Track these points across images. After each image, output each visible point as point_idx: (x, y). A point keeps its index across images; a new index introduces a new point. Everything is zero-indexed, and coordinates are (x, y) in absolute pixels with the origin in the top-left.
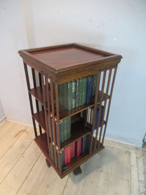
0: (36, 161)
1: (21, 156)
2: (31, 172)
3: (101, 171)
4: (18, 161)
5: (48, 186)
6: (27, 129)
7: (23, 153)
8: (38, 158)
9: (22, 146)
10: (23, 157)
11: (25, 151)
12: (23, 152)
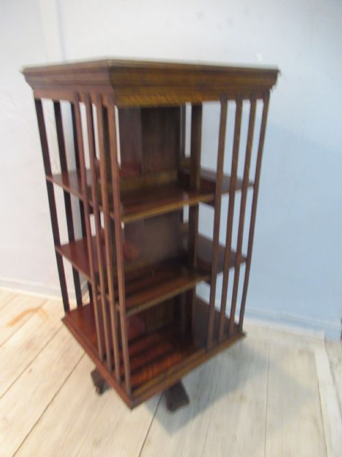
0: (66, 381)
1: (25, 369)
2: (51, 409)
3: (242, 398)
4: (15, 382)
5: (97, 443)
6: (45, 307)
7: (31, 363)
8: (71, 373)
9: (29, 345)
10: (31, 370)
11: (36, 357)
12: (30, 359)
